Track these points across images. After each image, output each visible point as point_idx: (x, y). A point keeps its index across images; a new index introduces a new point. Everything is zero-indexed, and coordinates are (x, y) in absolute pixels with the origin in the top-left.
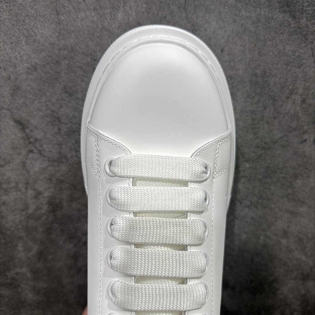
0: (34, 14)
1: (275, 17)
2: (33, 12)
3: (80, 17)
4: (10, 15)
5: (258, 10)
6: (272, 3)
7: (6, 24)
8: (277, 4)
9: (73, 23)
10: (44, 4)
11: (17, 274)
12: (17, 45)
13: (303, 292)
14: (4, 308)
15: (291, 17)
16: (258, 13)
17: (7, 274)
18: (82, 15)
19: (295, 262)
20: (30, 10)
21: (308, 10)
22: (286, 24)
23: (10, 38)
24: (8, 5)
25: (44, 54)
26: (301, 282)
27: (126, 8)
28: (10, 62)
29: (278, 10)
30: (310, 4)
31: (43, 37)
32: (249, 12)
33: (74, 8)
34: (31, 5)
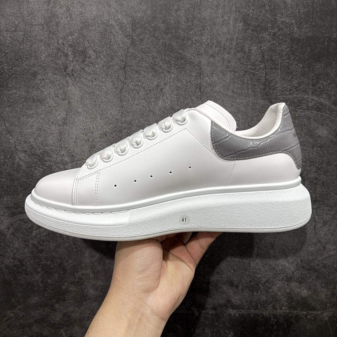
0: (106, 101)
1: (259, 102)
2: (106, 100)
3: (135, 103)
4: (91, 101)
5: (248, 98)
6: (257, 94)
7: (88, 106)
8: (260, 95)
9: (131, 106)
10: (113, 95)
11: (83, 274)
12: (94, 119)
13: (288, 290)
14: (71, 301)
15: (270, 102)
16: (247, 100)
17: (76, 275)
18: (137, 102)
19: (281, 268)
20: (104, 99)
21: (280, 98)
22: (266, 107)
23: (90, 115)
24: (90, 95)
25: (111, 126)
26: (286, 283)
27: (164, 98)
28: (89, 130)
29: (261, 98)
30: (281, 94)
31: (111, 115)
32: (241, 100)
33: (131, 98)
34: (105, 95)
